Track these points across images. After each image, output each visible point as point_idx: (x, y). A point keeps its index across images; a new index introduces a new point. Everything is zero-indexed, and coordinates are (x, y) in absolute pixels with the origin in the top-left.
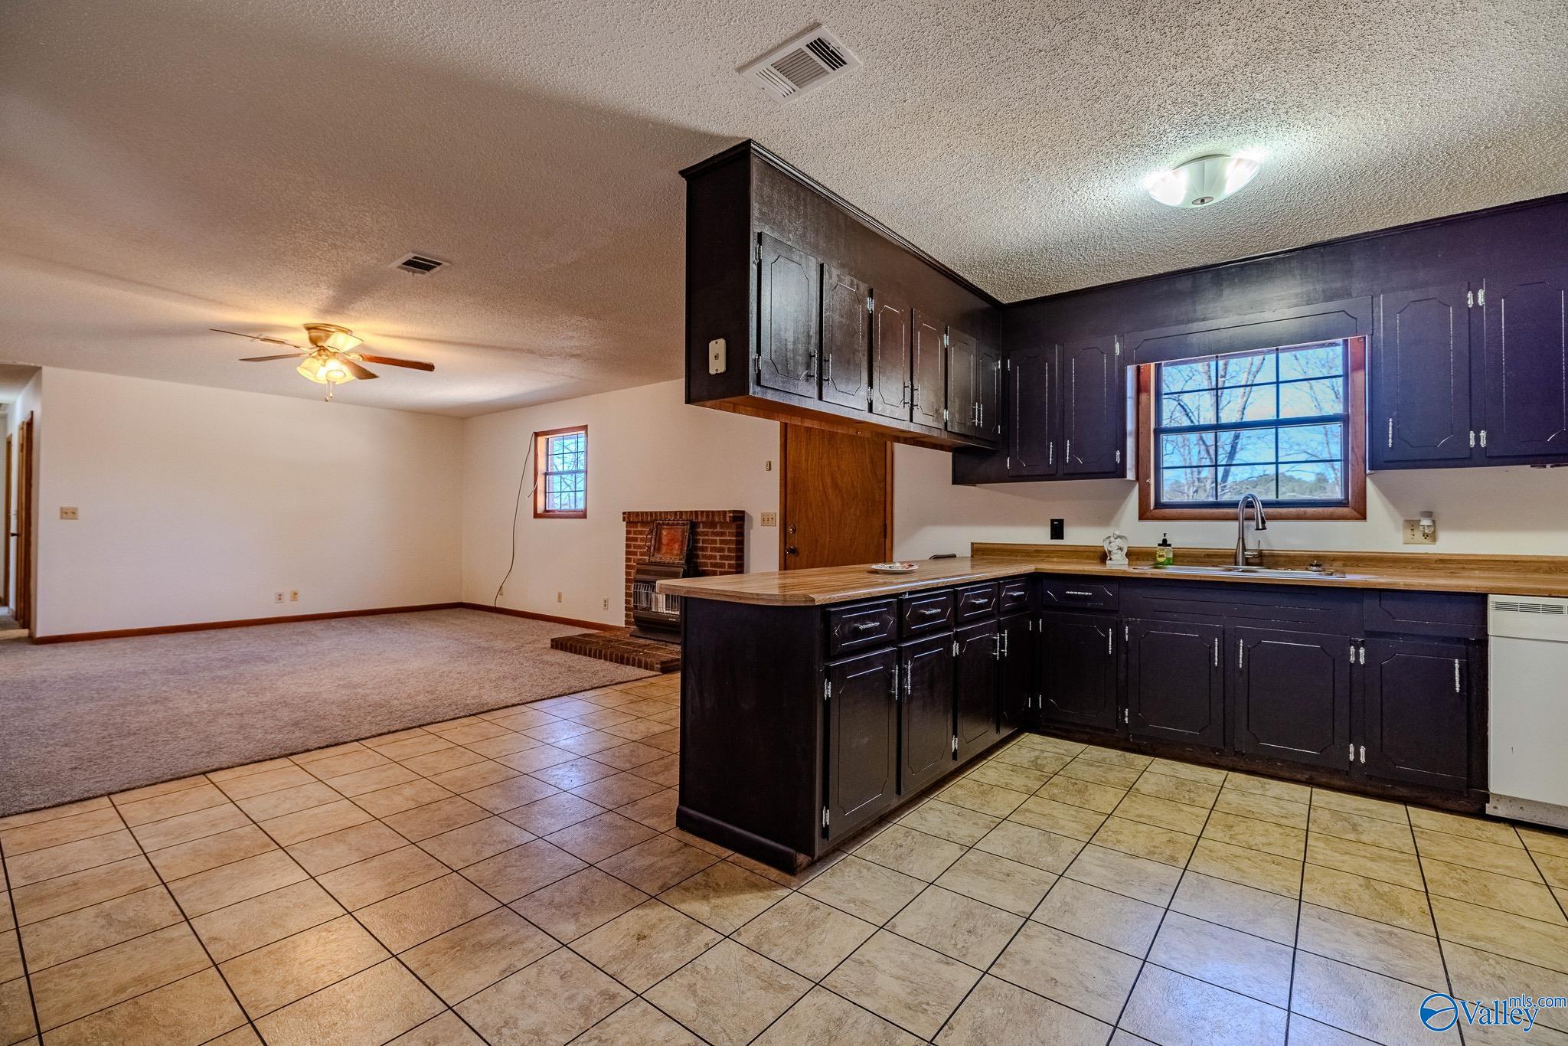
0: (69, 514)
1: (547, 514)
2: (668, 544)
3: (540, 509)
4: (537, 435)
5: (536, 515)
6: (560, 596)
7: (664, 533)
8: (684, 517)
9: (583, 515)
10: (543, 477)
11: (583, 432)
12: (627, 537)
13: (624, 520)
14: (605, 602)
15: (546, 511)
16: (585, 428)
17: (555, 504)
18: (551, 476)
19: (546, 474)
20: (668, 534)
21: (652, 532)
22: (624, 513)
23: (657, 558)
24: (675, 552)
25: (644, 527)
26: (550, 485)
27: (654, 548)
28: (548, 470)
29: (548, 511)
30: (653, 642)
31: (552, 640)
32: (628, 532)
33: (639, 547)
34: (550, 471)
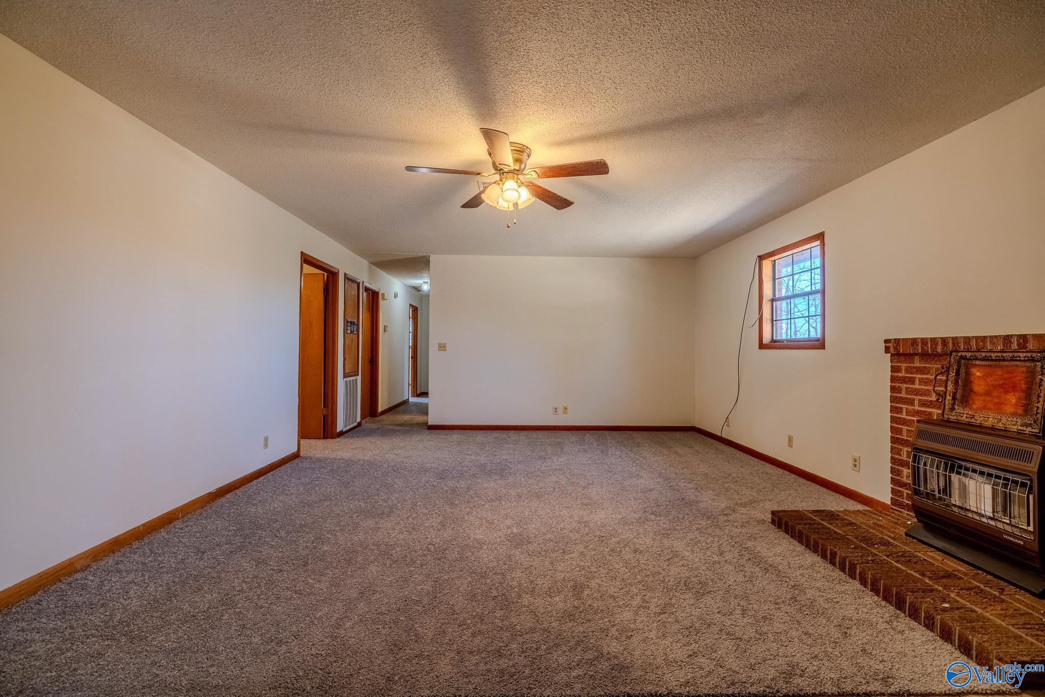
0: (442, 347)
1: (775, 344)
2: (987, 393)
3: (767, 338)
4: (761, 258)
5: (762, 346)
6: (790, 440)
7: (977, 373)
8: (1031, 346)
9: (820, 344)
10: (770, 303)
11: (818, 243)
12: (892, 376)
13: (887, 350)
14: (855, 460)
15: (773, 341)
16: (820, 237)
17: (784, 333)
18: (778, 303)
19: (773, 300)
20: (986, 376)
21: (948, 370)
22: (887, 341)
23: (963, 414)
24: (1009, 409)
25: (926, 362)
26: (778, 312)
27: (954, 398)
28: (775, 296)
29: (775, 341)
30: (962, 568)
31: (773, 513)
32: (894, 369)
33: (917, 392)
34: (777, 297)
